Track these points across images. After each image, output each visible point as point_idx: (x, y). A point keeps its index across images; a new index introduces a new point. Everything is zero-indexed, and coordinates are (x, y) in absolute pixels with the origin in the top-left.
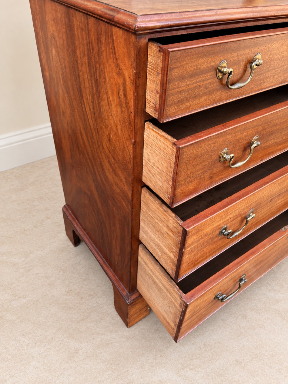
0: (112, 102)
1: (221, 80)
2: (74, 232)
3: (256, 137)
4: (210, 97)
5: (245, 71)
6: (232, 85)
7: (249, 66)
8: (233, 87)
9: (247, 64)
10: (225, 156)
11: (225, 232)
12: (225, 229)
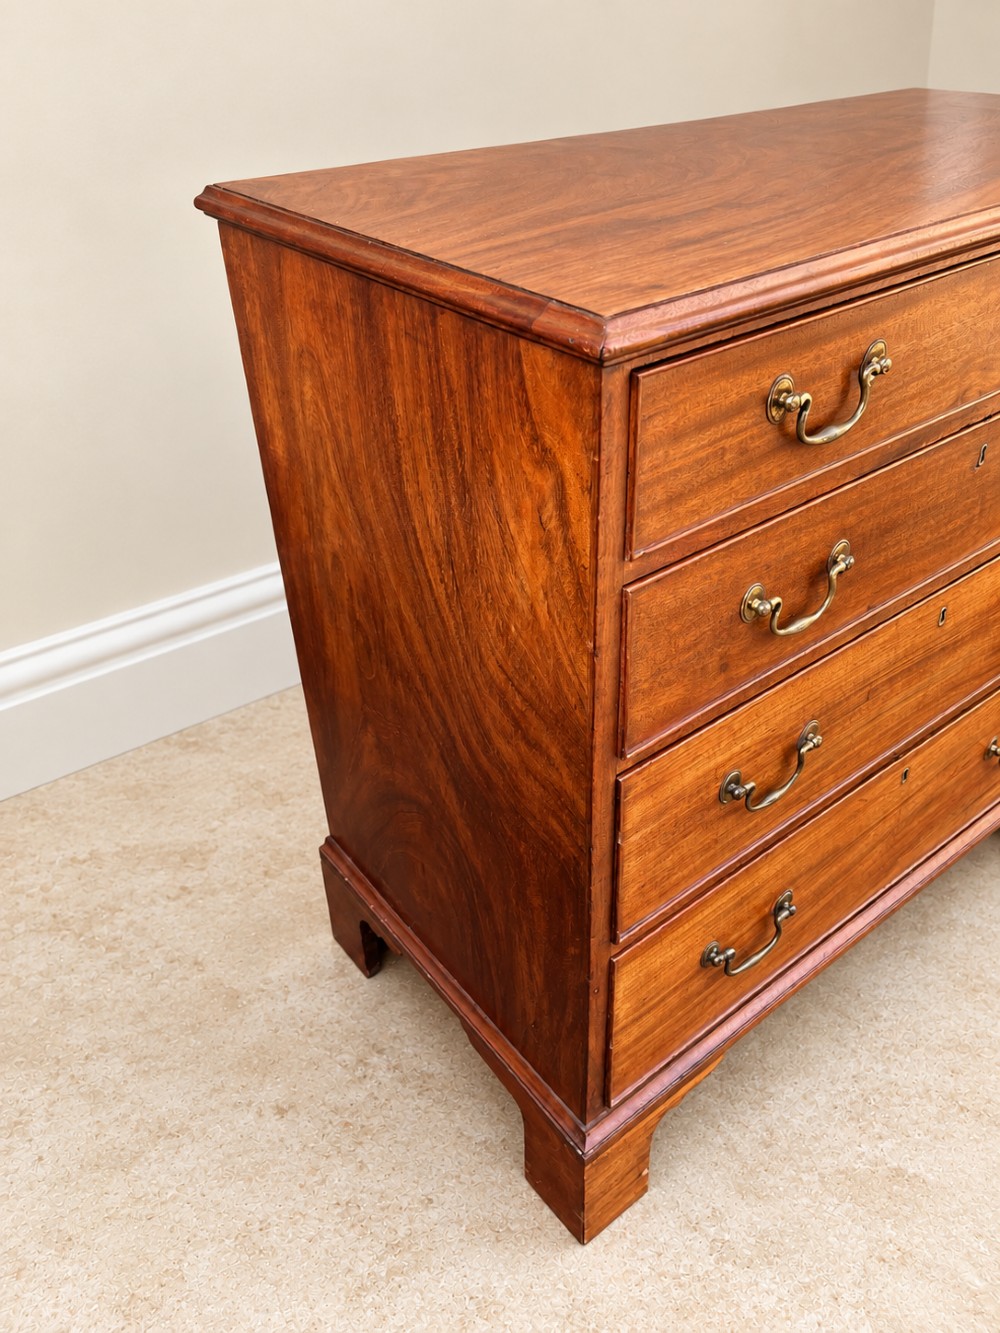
0: (516, 537)
1: (781, 425)
2: (365, 927)
3: (842, 544)
4: (755, 474)
5: (845, 392)
6: (811, 433)
7: (854, 376)
8: (817, 439)
9: (850, 372)
10: (756, 604)
11: (735, 789)
12: (737, 781)
